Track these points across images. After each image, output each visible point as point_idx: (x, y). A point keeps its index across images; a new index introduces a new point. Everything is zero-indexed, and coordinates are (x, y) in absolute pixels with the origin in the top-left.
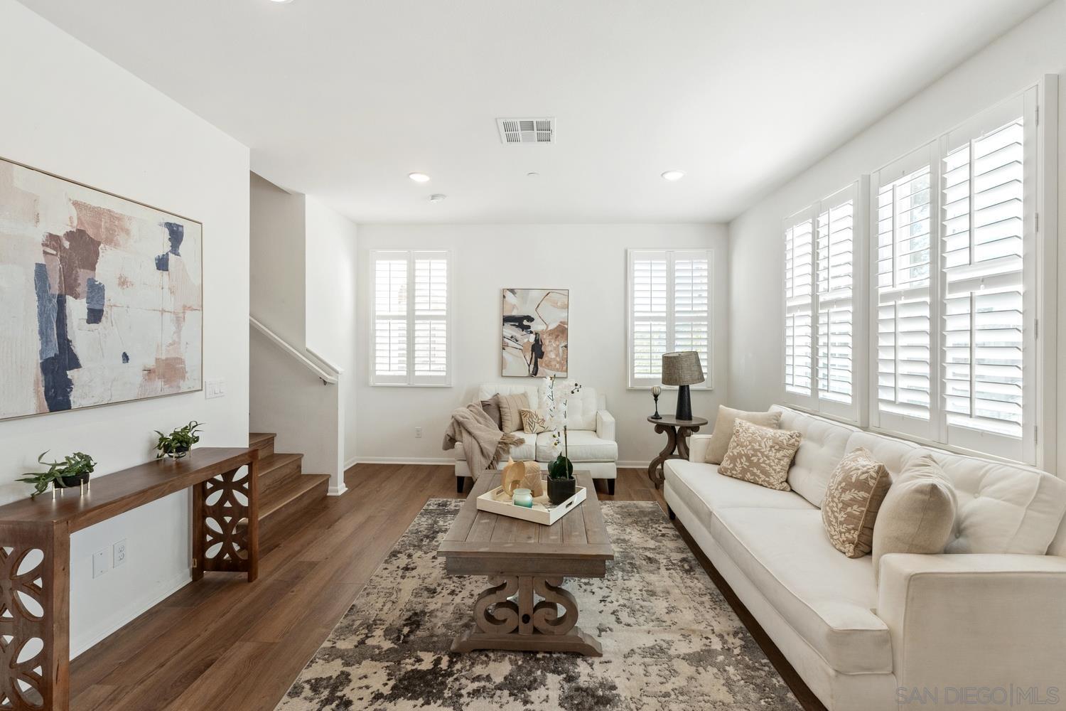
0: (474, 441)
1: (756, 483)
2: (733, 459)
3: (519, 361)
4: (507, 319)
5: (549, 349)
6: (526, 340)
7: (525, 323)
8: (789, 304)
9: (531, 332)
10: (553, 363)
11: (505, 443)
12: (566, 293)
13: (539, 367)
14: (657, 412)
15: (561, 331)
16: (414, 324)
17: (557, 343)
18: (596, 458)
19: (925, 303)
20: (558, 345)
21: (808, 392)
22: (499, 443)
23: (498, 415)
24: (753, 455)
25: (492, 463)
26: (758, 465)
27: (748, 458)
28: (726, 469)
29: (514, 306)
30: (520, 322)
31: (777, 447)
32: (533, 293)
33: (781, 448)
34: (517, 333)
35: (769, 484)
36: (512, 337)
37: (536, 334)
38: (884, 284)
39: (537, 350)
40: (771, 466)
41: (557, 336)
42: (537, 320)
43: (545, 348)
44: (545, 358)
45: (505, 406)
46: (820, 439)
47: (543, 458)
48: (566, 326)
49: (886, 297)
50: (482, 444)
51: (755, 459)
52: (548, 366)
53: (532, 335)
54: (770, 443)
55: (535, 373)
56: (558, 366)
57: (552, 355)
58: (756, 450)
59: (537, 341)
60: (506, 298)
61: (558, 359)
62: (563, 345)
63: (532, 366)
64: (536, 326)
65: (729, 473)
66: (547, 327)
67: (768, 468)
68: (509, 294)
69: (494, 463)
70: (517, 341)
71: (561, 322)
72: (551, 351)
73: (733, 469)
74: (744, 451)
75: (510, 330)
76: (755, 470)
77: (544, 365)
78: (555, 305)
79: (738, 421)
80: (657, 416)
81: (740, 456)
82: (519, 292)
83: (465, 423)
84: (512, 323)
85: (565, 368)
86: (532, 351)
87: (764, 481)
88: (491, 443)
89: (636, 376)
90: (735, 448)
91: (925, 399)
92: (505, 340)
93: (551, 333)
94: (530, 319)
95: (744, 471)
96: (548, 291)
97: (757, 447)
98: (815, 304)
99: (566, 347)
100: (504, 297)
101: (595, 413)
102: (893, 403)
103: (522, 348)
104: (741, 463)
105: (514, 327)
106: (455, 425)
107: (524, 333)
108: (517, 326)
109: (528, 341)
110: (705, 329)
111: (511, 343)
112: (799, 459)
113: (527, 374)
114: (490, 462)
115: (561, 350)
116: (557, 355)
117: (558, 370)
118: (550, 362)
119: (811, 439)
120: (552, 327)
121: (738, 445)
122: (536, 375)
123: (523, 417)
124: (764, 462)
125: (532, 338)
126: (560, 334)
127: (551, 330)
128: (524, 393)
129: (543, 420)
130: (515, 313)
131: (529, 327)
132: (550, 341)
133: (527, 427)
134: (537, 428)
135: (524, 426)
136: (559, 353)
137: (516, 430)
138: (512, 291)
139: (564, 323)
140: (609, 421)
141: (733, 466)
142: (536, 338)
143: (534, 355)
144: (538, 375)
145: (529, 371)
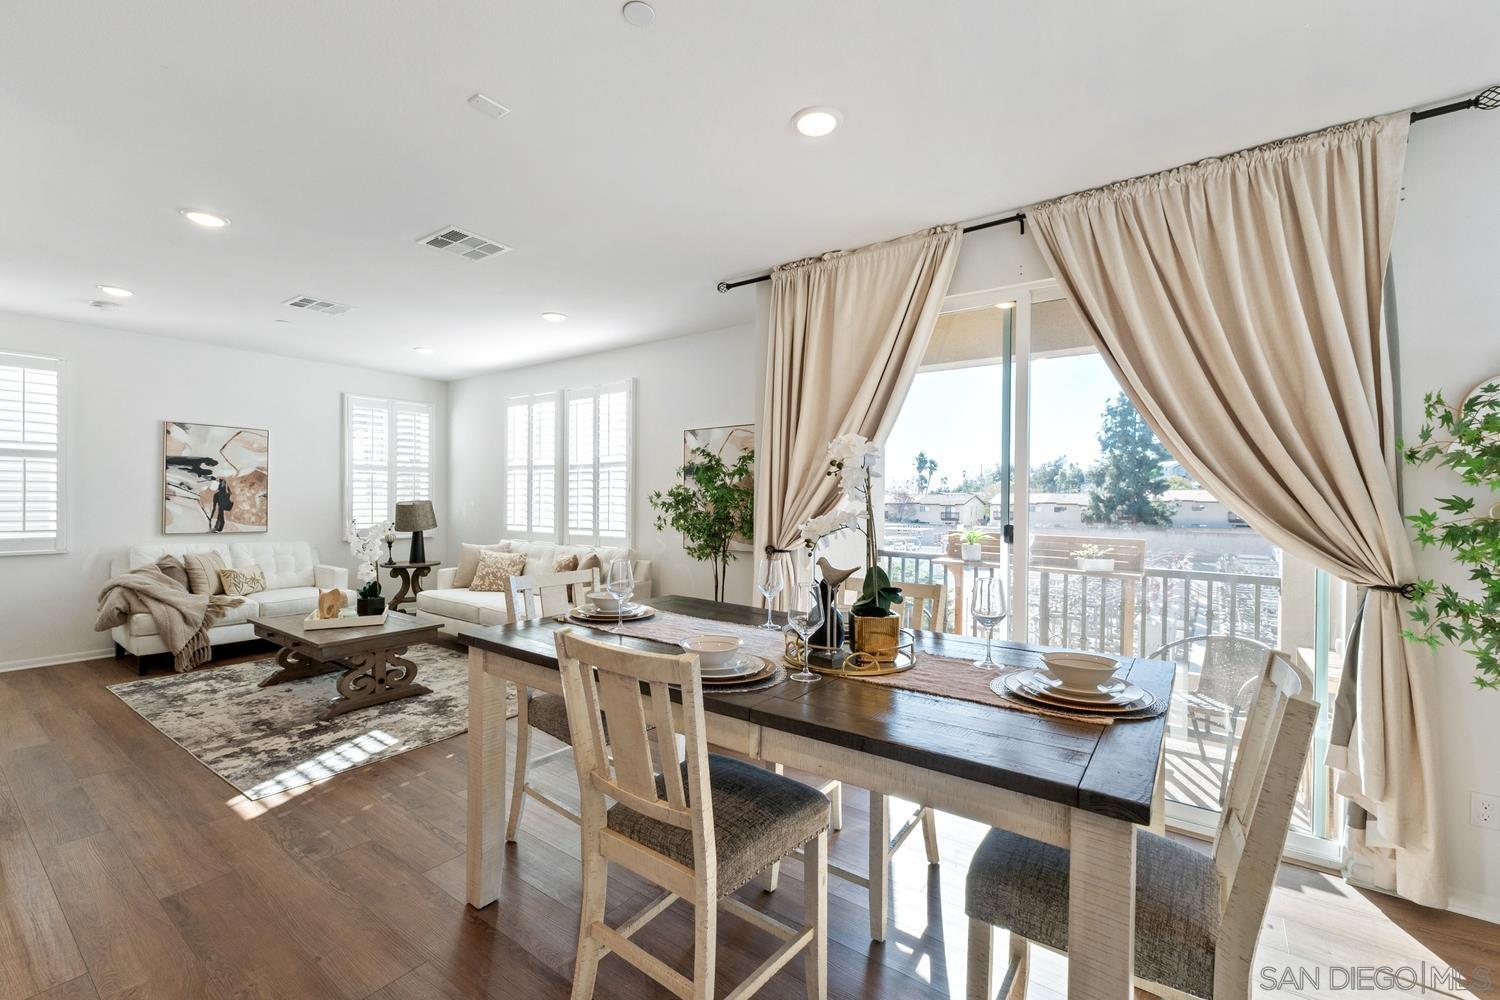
0: (170, 609)
2: (482, 578)
3: (189, 512)
4: (172, 461)
5: (241, 498)
6: (205, 488)
7: (203, 466)
8: (509, 464)
9: (213, 479)
10: (246, 516)
11: (218, 606)
12: (265, 434)
14: (390, 559)
15: (259, 478)
17: (253, 492)
19: (590, 472)
20: (254, 495)
21: (525, 529)
22: (209, 606)
23: (185, 579)
24: (498, 572)
25: (200, 630)
26: (500, 578)
27: (495, 574)
29: (185, 446)
30: (196, 466)
31: (513, 563)
32: (215, 431)
33: (515, 565)
34: (191, 479)
36: (181, 484)
37: (221, 481)
39: (223, 500)
41: (253, 484)
42: (222, 463)
44: (235, 510)
45: (196, 567)
46: (538, 556)
48: (265, 472)
49: (573, 467)
50: (184, 609)
51: (499, 574)
52: (239, 519)
53: (214, 482)
54: (508, 562)
55: (220, 527)
56: (253, 519)
57: (246, 507)
58: (500, 569)
59: (222, 489)
60: (172, 435)
61: (254, 511)
62: (262, 493)
63: (214, 521)
64: (220, 471)
65: (480, 589)
66: (238, 472)
68: (176, 431)
69: (204, 630)
70: (190, 489)
71: (257, 468)
72: (244, 501)
74: (490, 570)
75: (176, 475)
76: (499, 582)
78: (249, 446)
79: (482, 551)
80: (391, 562)
81: (488, 574)
82: (192, 428)
83: (149, 590)
84: (182, 467)
85: (263, 521)
88: (197, 608)
89: (356, 527)
90: (484, 570)
92: (170, 487)
93: (244, 480)
94: (212, 462)
95: (491, 584)
96: (239, 430)
97: (499, 565)
98: (530, 467)
99: (266, 496)
100: (168, 432)
101: (311, 567)
103: (199, 498)
104: (489, 578)
105: (186, 472)
106: (128, 595)
107: (202, 479)
108: (190, 471)
109: (209, 489)
111: (179, 492)
112: (526, 571)
113: (207, 529)
114: (197, 630)
115: (258, 500)
116: (253, 506)
117: (253, 523)
118: (242, 514)
119: (533, 556)
120: (244, 472)
121: (487, 568)
122: (220, 530)
123: (223, 579)
124: (505, 575)
125: (215, 486)
126: (255, 481)
127: (243, 477)
128: (214, 552)
129: (253, 579)
130: (186, 454)
131: (210, 472)
132: (242, 490)
133: (233, 588)
134: (246, 588)
135: (226, 588)
136: (255, 502)
137: (215, 594)
138: (182, 425)
139: (262, 469)
140: (342, 571)
141: (483, 583)
142: (220, 486)
143: (217, 506)
144: (223, 531)
145: (210, 525)
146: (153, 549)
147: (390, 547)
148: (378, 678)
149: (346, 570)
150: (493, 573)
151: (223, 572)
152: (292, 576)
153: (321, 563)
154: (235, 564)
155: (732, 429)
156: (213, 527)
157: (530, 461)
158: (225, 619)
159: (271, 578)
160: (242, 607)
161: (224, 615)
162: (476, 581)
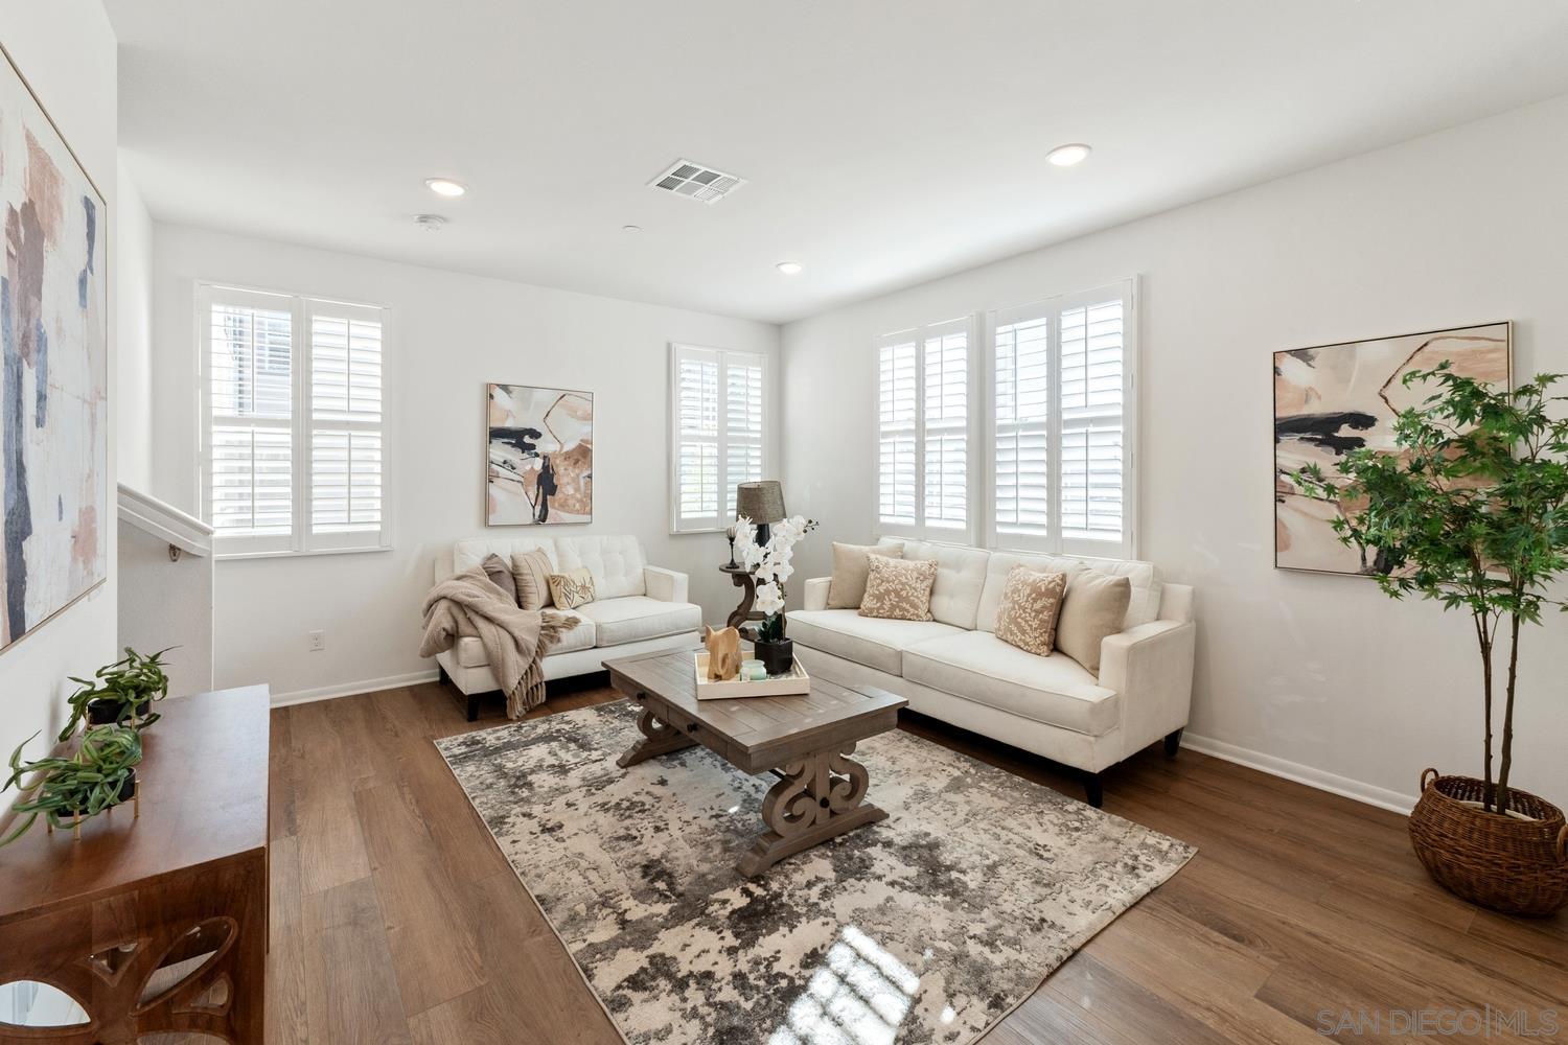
0: (501, 631)
1: (903, 618)
2: (880, 598)
3: (515, 500)
4: (496, 434)
5: (564, 480)
6: (528, 467)
7: (527, 439)
8: (883, 428)
9: (537, 455)
10: (571, 502)
11: (553, 627)
12: (589, 397)
13: (549, 509)
14: (733, 560)
15: (583, 454)
16: (310, 437)
17: (577, 471)
18: (677, 629)
19: (1042, 436)
20: (578, 475)
21: (912, 521)
22: (543, 628)
23: (513, 588)
24: (902, 590)
25: (534, 661)
26: (906, 599)
27: (897, 594)
28: (871, 610)
29: (508, 414)
30: (520, 439)
31: (922, 578)
32: (539, 395)
33: (925, 578)
34: (514, 455)
35: (917, 616)
36: (505, 462)
37: (545, 457)
38: (1003, 415)
39: (546, 482)
40: (918, 598)
41: (578, 461)
42: (546, 435)
43: (558, 480)
44: (559, 495)
45: (526, 572)
46: (957, 566)
47: (608, 641)
48: (589, 446)
49: (1004, 428)
50: (517, 633)
51: (904, 593)
52: (563, 506)
53: (538, 459)
54: (915, 575)
55: (543, 518)
56: (577, 506)
57: (570, 490)
58: (903, 584)
59: (546, 468)
60: (495, 399)
61: (579, 496)
62: (586, 473)
63: (538, 508)
64: (544, 446)
65: (874, 614)
66: (562, 446)
67: (916, 601)
68: (499, 394)
69: (538, 660)
70: (513, 468)
71: (582, 440)
72: (568, 484)
73: (881, 607)
74: (891, 586)
75: (501, 451)
76: (905, 605)
77: (557, 505)
78: (573, 413)
79: (873, 557)
80: (733, 565)
81: (888, 592)
82: (516, 392)
83: (480, 605)
84: (506, 440)
85: (588, 509)
86: (539, 484)
87: (913, 615)
88: (530, 630)
89: (684, 516)
90: (879, 585)
91: (1043, 519)
92: (494, 466)
93: (568, 456)
94: (535, 434)
95: (893, 607)
96: (564, 393)
97: (904, 580)
98: (920, 431)
99: (590, 477)
100: (491, 396)
101: (642, 571)
102: (1014, 524)
103: (522, 480)
104: (891, 600)
105: (509, 447)
106: (455, 610)
107: (525, 455)
108: (514, 445)
109: (532, 468)
110: (758, 453)
111: (503, 472)
112: (939, 587)
113: (530, 520)
114: (531, 660)
115: (582, 482)
116: (577, 490)
117: (578, 512)
118: (566, 499)
119: (946, 565)
120: (570, 446)
121: (883, 582)
122: (544, 521)
123: (552, 586)
124: (912, 595)
125: (538, 464)
126: (580, 457)
127: (567, 453)
128: (539, 550)
129: (584, 587)
130: (510, 424)
131: (533, 447)
132: (566, 469)
133: (563, 599)
134: (577, 600)
135: (556, 599)
136: (579, 487)
137: (544, 607)
138: (505, 388)
139: (586, 442)
140: (682, 578)
141: (879, 605)
142: (544, 464)
143: (541, 490)
144: (548, 522)
145: (534, 515)
146: (478, 547)
147: (732, 544)
148: (819, 797)
149: (685, 576)
150: (895, 591)
151: (553, 577)
152: (624, 582)
153: (649, 564)
154: (561, 565)
155: (1426, 338)
156: (537, 517)
157: (920, 421)
158: (560, 644)
159: (601, 586)
160: (578, 630)
161: (559, 640)
162: (868, 602)
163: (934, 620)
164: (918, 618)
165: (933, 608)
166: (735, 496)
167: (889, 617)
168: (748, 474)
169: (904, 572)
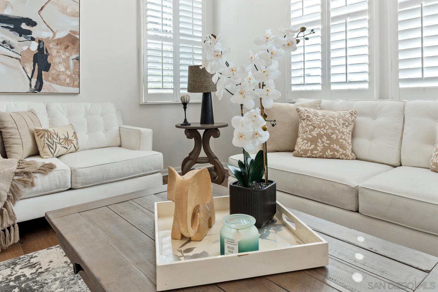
1: (333, 157)
2: (313, 141)
3: (15, 74)
5: (57, 60)
6: (25, 48)
9: (33, 39)
10: (62, 77)
11: (27, 173)
13: (44, 81)
14: (185, 120)
15: (72, 41)
17: (67, 54)
18: (143, 172)
20: (68, 58)
24: (332, 133)
26: (337, 141)
27: (329, 137)
28: (306, 151)
29: (7, 4)
31: (347, 124)
33: (349, 124)
34: (13, 38)
35: (346, 155)
36: (5, 43)
37: (40, 41)
40: (346, 140)
41: (67, 47)
42: (40, 24)
43: (52, 60)
44: (52, 71)
46: (373, 114)
47: (82, 183)
48: (77, 36)
51: (334, 136)
52: (56, 80)
53: (33, 42)
54: (342, 121)
55: (39, 87)
56: (68, 80)
57: (62, 68)
58: (332, 129)
61: (68, 73)
62: (75, 56)
63: (34, 81)
64: (37, 32)
65: (309, 155)
66: (54, 34)
67: (344, 142)
69: (10, 203)
70: (12, 48)
71: (71, 31)
72: (60, 63)
73: (314, 149)
74: (323, 131)
75: (1, 34)
76: (335, 146)
77: (50, 79)
78: (63, 10)
79: (302, 109)
80: (186, 123)
81: (320, 136)
85: (76, 83)
86: (35, 61)
87: (343, 154)
89: (150, 91)
90: (311, 131)
93: (59, 42)
95: (325, 149)
97: (334, 126)
98: (326, 19)
99: (78, 59)
101: (117, 128)
103: (20, 57)
104: (323, 142)
109: (29, 49)
111: (3, 49)
113: (27, 89)
115: (71, 63)
116: (67, 68)
117: (68, 85)
118: (58, 75)
120: (60, 35)
121: (315, 127)
122: (39, 90)
123: (37, 139)
124: (341, 138)
125: (34, 46)
126: (70, 44)
127: (59, 39)
128: (32, 112)
129: (67, 139)
131: (30, 32)
132: (58, 52)
133: (47, 149)
134: (60, 149)
135: (40, 149)
136: (69, 66)
137: (30, 156)
139: (75, 33)
140: (147, 132)
141: (313, 146)
142: (39, 46)
143: (37, 67)
144: (42, 91)
145: (31, 85)
147: (185, 108)
149: (150, 130)
150: (325, 134)
151: (37, 131)
152: (102, 137)
153: (124, 124)
154: (51, 124)
156: (33, 87)
157: (325, 12)
158: (34, 189)
159: (83, 138)
161: (33, 184)
162: (301, 145)
163: (357, 159)
164: (343, 157)
165: (356, 149)
166: (186, 74)
167: (321, 157)
168: (193, 59)
169: (331, 119)
